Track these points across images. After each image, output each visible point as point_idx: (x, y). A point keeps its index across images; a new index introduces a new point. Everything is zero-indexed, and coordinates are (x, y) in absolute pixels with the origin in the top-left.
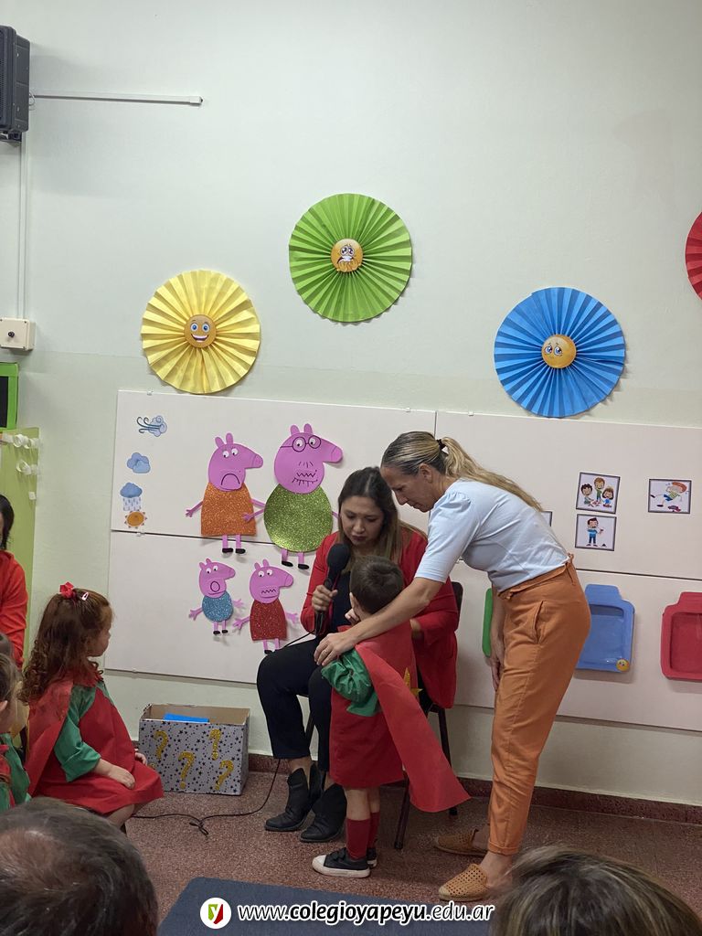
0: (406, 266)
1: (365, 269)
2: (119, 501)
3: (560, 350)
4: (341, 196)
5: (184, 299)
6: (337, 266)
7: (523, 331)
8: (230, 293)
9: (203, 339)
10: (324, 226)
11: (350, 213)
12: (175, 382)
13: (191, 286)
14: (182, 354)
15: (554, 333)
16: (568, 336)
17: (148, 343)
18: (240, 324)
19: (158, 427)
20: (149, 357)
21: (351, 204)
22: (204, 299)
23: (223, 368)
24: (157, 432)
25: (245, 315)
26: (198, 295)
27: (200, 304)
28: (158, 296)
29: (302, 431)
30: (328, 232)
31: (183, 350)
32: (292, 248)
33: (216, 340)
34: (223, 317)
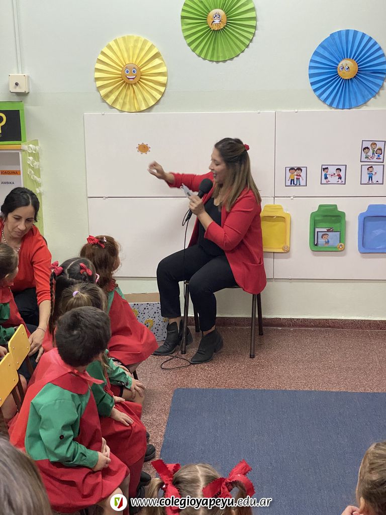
0: (253, 23)
1: (229, 27)
3: (348, 68)
5: (119, 54)
6: (211, 27)
7: (325, 58)
8: (147, 48)
9: (133, 79)
12: (118, 106)
13: (122, 46)
14: (121, 88)
15: (343, 58)
16: (353, 59)
17: (99, 83)
18: (154, 67)
20: (101, 92)
22: (131, 53)
25: (157, 61)
26: (128, 50)
27: (129, 57)
28: (103, 53)
31: (122, 86)
32: (183, 18)
33: (141, 78)
34: (143, 64)
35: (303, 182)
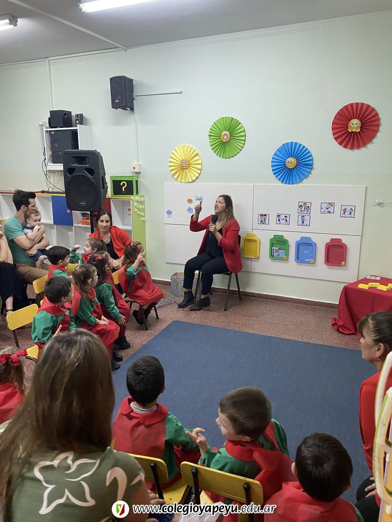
0: (243, 138)
1: (231, 141)
3: (292, 162)
4: (223, 118)
5: (180, 154)
6: (223, 140)
7: (280, 157)
8: (192, 151)
9: (186, 166)
10: (218, 128)
11: (226, 123)
12: (179, 180)
13: (181, 150)
15: (289, 157)
16: (294, 158)
17: (171, 168)
18: (195, 161)
20: (172, 172)
21: (226, 120)
23: (192, 174)
25: (197, 158)
26: (184, 152)
27: (184, 155)
28: (173, 154)
30: (220, 130)
31: (180, 170)
32: (210, 136)
33: (189, 166)
34: (191, 159)
35: (267, 223)
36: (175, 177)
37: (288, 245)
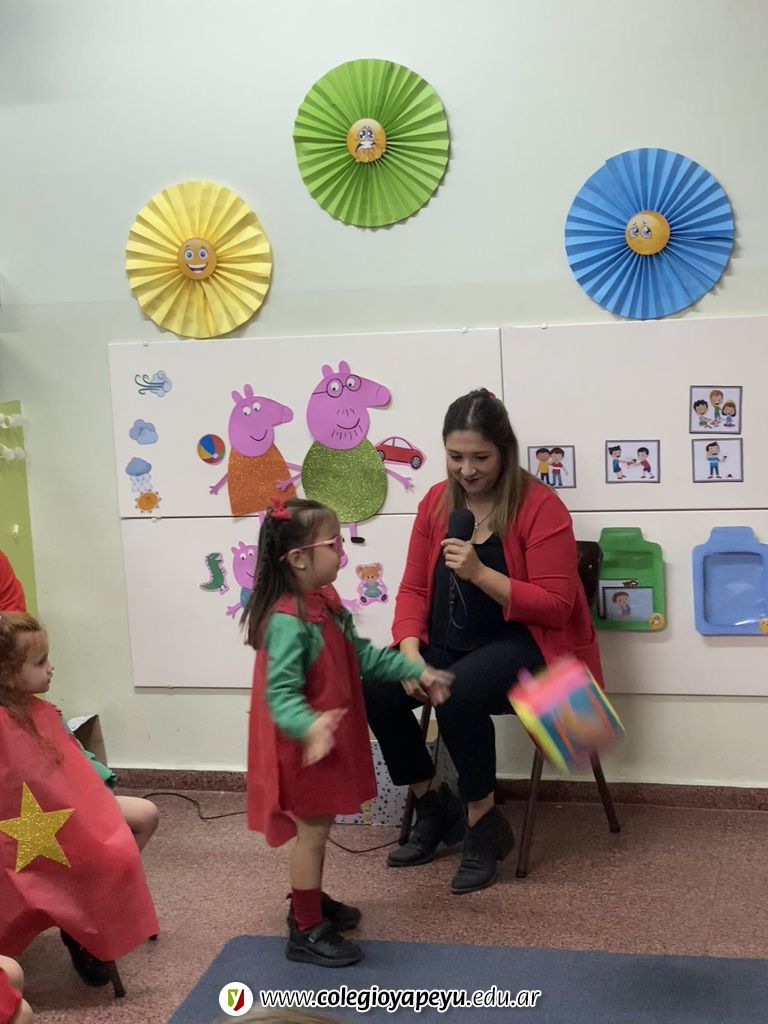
0: (442, 144)
1: (391, 155)
2: (126, 481)
3: (649, 231)
4: (350, 64)
5: (173, 220)
6: (355, 156)
7: (599, 211)
8: (228, 205)
9: (202, 269)
10: (334, 106)
11: (365, 85)
12: (175, 327)
13: (179, 204)
14: (178, 291)
15: (637, 211)
16: (658, 210)
17: (136, 281)
18: (244, 244)
19: (160, 385)
20: (139, 299)
21: (365, 74)
22: (197, 217)
23: (230, 301)
24: (160, 391)
25: (250, 232)
26: (190, 211)
27: (193, 225)
28: (141, 220)
29: (336, 370)
30: (341, 113)
31: (179, 285)
32: (298, 140)
33: (217, 268)
34: (222, 238)
35: (567, 481)
36: (158, 316)
37: (664, 566)
